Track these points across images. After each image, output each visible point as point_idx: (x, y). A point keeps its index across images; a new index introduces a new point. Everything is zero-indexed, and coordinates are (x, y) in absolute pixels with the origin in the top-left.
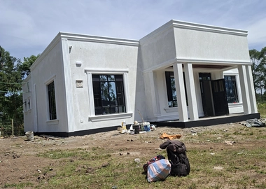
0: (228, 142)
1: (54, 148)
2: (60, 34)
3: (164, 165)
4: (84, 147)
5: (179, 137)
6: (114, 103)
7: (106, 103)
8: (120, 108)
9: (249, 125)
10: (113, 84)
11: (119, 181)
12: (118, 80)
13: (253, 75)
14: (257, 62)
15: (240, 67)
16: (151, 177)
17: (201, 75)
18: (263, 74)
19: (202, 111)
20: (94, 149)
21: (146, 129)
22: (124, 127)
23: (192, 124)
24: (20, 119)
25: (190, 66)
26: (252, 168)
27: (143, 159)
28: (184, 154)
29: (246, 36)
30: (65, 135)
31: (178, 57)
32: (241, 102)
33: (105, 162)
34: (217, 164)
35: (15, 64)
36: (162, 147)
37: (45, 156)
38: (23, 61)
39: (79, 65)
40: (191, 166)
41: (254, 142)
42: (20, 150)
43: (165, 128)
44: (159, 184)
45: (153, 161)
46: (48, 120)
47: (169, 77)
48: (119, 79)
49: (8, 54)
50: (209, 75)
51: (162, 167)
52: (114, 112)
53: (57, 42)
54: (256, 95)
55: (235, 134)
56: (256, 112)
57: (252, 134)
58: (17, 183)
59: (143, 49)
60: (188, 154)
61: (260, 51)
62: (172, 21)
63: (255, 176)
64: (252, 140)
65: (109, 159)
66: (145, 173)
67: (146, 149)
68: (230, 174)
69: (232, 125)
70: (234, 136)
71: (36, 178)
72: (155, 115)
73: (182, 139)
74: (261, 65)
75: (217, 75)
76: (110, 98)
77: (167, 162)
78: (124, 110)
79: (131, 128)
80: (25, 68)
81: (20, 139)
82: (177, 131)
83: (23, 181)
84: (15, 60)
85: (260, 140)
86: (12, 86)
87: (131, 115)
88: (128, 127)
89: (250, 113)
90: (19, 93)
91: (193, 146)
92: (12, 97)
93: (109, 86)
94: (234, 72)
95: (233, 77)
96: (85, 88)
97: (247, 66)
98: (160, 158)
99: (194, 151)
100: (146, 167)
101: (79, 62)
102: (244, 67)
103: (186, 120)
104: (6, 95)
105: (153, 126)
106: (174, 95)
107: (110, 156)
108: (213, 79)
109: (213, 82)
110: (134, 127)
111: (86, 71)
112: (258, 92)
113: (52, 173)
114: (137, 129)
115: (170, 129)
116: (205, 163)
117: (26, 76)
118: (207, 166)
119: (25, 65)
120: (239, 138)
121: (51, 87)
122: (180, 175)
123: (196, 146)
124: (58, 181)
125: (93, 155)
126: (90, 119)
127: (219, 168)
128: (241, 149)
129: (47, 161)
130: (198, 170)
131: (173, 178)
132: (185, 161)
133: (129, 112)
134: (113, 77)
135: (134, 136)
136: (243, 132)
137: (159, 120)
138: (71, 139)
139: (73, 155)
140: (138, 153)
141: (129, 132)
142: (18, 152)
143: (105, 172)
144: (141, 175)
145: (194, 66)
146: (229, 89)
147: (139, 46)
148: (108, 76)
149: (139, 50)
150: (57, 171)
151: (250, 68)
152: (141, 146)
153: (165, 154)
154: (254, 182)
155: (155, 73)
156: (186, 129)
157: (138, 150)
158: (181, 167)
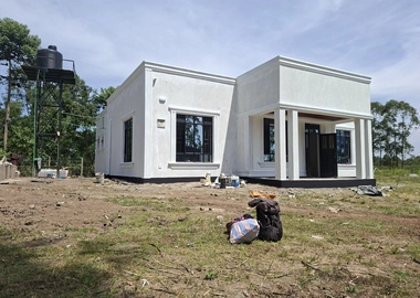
0: (333, 209)
1: (126, 195)
2: (144, 63)
3: (251, 225)
4: (160, 197)
5: (272, 197)
6: (199, 151)
7: (190, 149)
8: (206, 156)
9: (360, 192)
10: (200, 128)
11: (196, 238)
12: (206, 123)
13: (373, 133)
14: (380, 118)
15: (357, 120)
16: (234, 238)
17: (307, 126)
18: (385, 133)
19: (304, 170)
20: (171, 200)
21: (234, 183)
22: (208, 179)
23: (290, 184)
24: (90, 158)
25: (295, 114)
26: (359, 242)
27: (226, 217)
28: (277, 215)
29: (369, 83)
30: (140, 181)
31: (282, 102)
32: (354, 164)
33: (183, 216)
34: (316, 233)
35: (91, 94)
36: (251, 205)
37: (115, 201)
38: (99, 93)
39: (162, 102)
40: (284, 231)
41: (365, 213)
42: (87, 193)
43: (257, 185)
44: (243, 247)
45: (239, 220)
46: (122, 161)
47: (268, 125)
48: (208, 122)
49: (83, 82)
50: (318, 127)
51: (248, 228)
52: (199, 160)
53: (139, 73)
54: (374, 157)
55: (342, 200)
56: (372, 178)
57: (363, 203)
58: (80, 227)
59: (239, 89)
60: (281, 218)
61: (384, 104)
62: (278, 58)
63: (361, 252)
64: (363, 210)
65: (188, 213)
66: (228, 233)
67: (232, 206)
68: (331, 245)
69: (340, 190)
70: (341, 203)
71: (102, 225)
72: (247, 169)
73: (276, 200)
74: (384, 122)
75: (328, 128)
76: (195, 145)
77: (255, 222)
78: (210, 159)
79: (217, 181)
80: (101, 101)
81: (89, 181)
82: (271, 190)
83: (87, 226)
84: (91, 90)
85: (373, 211)
86: (85, 120)
87: (218, 166)
88: (213, 179)
89: (364, 178)
90: (92, 129)
91: (289, 209)
92: (85, 132)
93: (196, 131)
94: (349, 126)
95: (348, 133)
96: (167, 128)
97: (366, 120)
98: (247, 217)
99: (290, 215)
100: (229, 226)
101: (163, 98)
102: (362, 122)
103: (283, 178)
104: (78, 130)
105: (243, 182)
106: (271, 149)
107: (188, 209)
108: (322, 132)
109: (321, 136)
110: (220, 180)
111: (170, 109)
112: (377, 154)
113: (121, 221)
114: (223, 183)
115: (263, 187)
116: (301, 230)
117: (101, 109)
118: (304, 234)
119: (101, 97)
120: (347, 205)
121: (128, 125)
122: (269, 240)
123: (293, 210)
124: (126, 231)
125: (169, 206)
126: (170, 166)
127: (318, 237)
128: (348, 219)
129: (116, 207)
130: (292, 237)
131: (261, 243)
132: (277, 224)
133: (215, 162)
134: (201, 119)
135: (220, 190)
136: (352, 200)
137: (250, 175)
138: (146, 186)
139: (147, 204)
140: (221, 210)
141: (214, 185)
142: (85, 194)
143: (181, 226)
144: (222, 235)
145: (300, 115)
146: (342, 146)
147: (236, 85)
148: (195, 118)
149: (235, 90)
150: (126, 219)
151: (369, 123)
152: (226, 202)
153: (254, 215)
154: (360, 258)
155: (251, 118)
156: (283, 189)
157: (222, 206)
158: (271, 230)
